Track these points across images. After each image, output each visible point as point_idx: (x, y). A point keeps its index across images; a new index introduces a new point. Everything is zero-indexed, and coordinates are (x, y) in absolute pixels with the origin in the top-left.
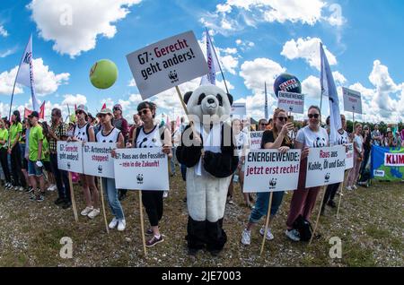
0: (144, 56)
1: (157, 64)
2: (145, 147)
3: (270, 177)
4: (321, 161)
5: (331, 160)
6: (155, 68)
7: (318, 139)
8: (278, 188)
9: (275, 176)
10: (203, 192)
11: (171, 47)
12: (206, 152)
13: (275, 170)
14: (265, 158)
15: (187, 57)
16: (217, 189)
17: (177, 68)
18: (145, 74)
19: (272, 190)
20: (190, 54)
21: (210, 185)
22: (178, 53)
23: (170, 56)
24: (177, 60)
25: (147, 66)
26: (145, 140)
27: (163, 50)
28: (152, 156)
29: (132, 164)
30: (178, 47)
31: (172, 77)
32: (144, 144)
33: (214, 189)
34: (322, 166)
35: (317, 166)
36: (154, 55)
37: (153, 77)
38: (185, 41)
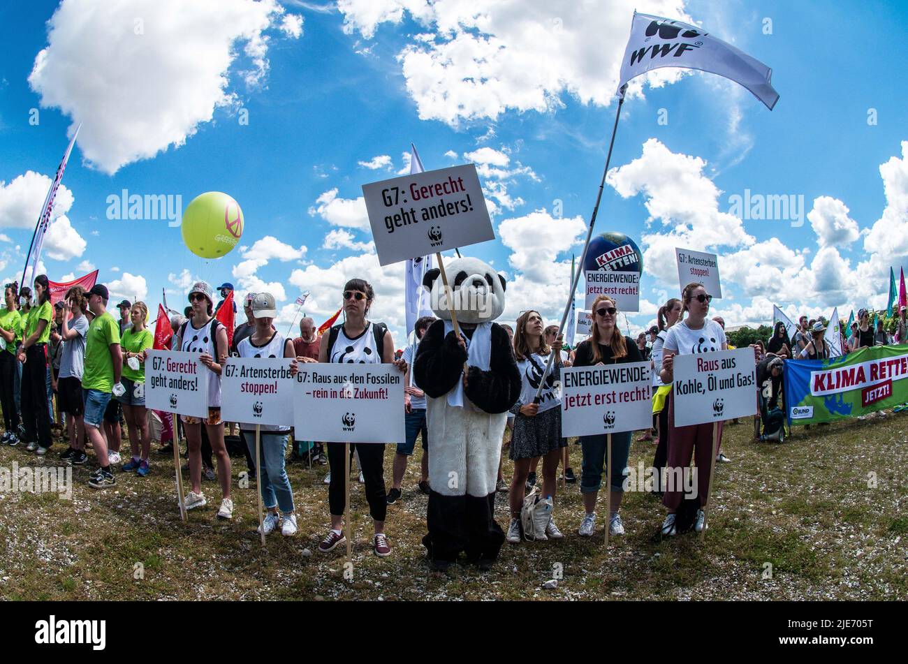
0: (392, 194)
1: (413, 212)
2: (351, 361)
3: (604, 409)
4: (702, 378)
5: (722, 374)
6: (407, 217)
7: (702, 340)
8: (619, 427)
9: (611, 407)
10: (461, 440)
11: (438, 187)
12: (471, 368)
13: (611, 398)
14: (592, 379)
15: (461, 208)
16: (486, 434)
17: (442, 224)
18: (392, 224)
19: (610, 431)
20: (466, 203)
21: (474, 426)
22: (448, 199)
23: (434, 201)
24: (445, 210)
25: (394, 210)
26: (350, 350)
27: (424, 190)
28: (374, 380)
29: (334, 394)
30: (448, 188)
31: (433, 237)
32: (348, 356)
33: (480, 434)
34: (705, 386)
35: (694, 387)
36: (408, 196)
37: (403, 231)
38: (460, 181)
